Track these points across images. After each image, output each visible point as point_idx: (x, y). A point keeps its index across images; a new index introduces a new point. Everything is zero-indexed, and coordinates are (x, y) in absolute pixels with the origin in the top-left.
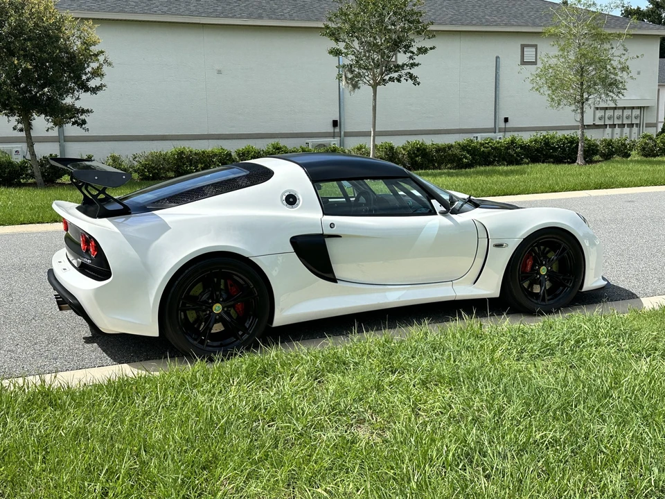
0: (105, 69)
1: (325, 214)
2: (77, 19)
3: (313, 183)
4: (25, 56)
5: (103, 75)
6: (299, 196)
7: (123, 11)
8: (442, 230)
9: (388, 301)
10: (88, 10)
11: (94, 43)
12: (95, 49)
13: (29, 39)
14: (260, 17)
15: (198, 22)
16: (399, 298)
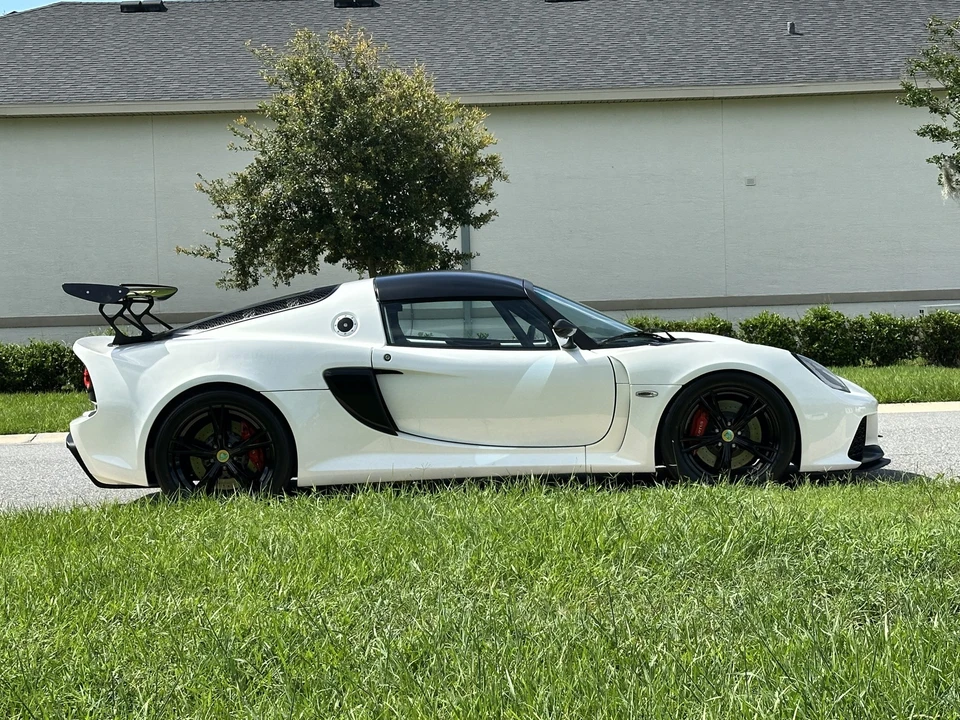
0: (497, 186)
1: (389, 343)
2: (460, 106)
3: (380, 305)
4: (366, 170)
5: (492, 196)
6: (357, 320)
7: (578, 88)
8: (559, 371)
9: (475, 466)
10: (519, 90)
11: (482, 145)
12: (482, 154)
13: (373, 143)
14: (832, 78)
15: (711, 96)
16: (494, 463)
